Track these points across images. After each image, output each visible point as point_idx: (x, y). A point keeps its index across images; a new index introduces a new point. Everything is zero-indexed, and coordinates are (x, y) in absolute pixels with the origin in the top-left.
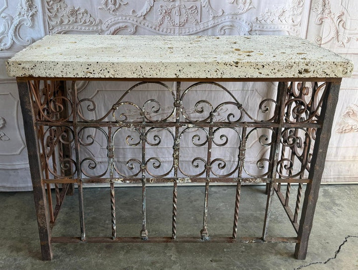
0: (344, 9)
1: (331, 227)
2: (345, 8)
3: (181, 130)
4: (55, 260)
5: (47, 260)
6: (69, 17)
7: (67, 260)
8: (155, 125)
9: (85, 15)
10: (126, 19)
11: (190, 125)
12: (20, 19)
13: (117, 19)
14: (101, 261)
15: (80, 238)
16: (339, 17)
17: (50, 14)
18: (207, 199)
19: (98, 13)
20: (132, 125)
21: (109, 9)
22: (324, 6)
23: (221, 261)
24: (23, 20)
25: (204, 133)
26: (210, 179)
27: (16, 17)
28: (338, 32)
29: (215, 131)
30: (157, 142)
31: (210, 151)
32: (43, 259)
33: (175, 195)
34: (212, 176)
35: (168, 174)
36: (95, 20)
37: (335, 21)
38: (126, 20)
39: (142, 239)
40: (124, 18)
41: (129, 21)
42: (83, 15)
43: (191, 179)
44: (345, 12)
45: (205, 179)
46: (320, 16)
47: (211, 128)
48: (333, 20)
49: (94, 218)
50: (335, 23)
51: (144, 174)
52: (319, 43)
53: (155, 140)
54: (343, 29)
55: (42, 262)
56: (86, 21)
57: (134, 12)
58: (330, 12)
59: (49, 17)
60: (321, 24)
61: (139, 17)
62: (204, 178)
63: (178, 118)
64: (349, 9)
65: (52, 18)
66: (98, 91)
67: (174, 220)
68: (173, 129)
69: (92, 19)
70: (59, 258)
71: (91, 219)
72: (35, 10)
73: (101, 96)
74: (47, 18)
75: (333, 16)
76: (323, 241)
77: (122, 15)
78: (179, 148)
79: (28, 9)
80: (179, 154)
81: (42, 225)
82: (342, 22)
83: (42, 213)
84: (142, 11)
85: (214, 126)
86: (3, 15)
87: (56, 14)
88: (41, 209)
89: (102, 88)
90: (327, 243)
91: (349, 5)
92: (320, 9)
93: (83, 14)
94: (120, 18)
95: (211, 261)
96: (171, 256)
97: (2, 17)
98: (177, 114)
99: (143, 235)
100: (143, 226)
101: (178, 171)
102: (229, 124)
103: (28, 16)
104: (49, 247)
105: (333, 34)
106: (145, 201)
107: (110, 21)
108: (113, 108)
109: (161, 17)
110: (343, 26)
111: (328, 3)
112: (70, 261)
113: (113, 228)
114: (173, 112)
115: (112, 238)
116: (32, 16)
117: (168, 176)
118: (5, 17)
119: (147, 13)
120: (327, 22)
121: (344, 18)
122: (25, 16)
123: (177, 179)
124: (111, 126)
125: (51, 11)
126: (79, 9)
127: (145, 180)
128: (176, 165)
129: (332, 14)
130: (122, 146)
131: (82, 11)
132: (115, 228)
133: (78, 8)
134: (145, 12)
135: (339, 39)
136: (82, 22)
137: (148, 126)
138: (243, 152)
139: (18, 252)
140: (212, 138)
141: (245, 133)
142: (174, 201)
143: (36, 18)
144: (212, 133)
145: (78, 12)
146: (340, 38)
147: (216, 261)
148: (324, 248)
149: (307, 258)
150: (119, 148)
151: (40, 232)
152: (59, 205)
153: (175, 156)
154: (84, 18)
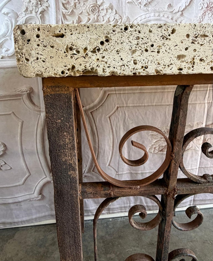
6: (89, 15)
9: (110, 11)
10: (159, 16)
12: (27, 16)
13: (148, 16)
17: (64, 11)
19: (125, 9)
21: (140, 3)
24: (31, 18)
27: (22, 13)
36: (121, 19)
38: (159, 18)
40: (157, 14)
41: (163, 18)
42: (107, 12)
56: (110, 19)
57: (170, 6)
59: (64, 16)
61: (176, 13)
65: (67, 17)
66: (118, 108)
69: (117, 17)
72: (46, 4)
73: (121, 114)
74: (60, 17)
77: (155, 11)
79: (37, 4)
84: (180, 5)
86: (5, 10)
87: (72, 11)
93: (107, 10)
94: (152, 14)
97: (4, 14)
103: (36, 13)
107: (139, 19)
109: (202, 12)
116: (42, 13)
118: (8, 14)
119: (186, 7)
122: (34, 12)
125: (67, 6)
126: (102, 3)
130: (142, 171)
131: (106, 5)
133: (101, 1)
134: (184, 7)
136: (105, 21)
143: (46, 16)
145: (101, 8)
150: (137, 174)
154: (108, 16)
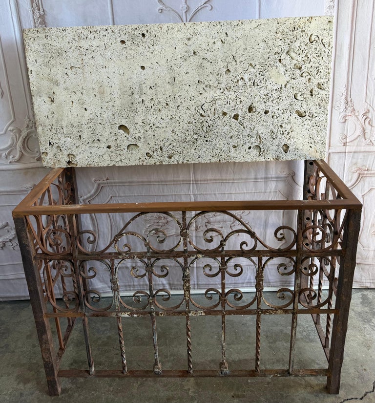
1: (369, 347)
2: (370, 105)
3: (189, 260)
4: (63, 395)
5: (55, 395)
7: (76, 394)
8: (161, 256)
11: (199, 256)
12: (28, 131)
14: (112, 396)
15: (88, 372)
16: (364, 115)
18: (224, 331)
20: (136, 256)
22: (347, 104)
23: (244, 396)
25: (215, 264)
26: (226, 312)
28: (364, 130)
29: (227, 260)
30: (164, 273)
31: (223, 282)
32: (51, 395)
33: (188, 329)
34: (227, 308)
35: (178, 306)
37: (360, 119)
39: (155, 373)
43: (204, 312)
44: (371, 110)
45: (221, 312)
46: (342, 114)
47: (223, 259)
48: (357, 118)
49: (109, 337)
50: (361, 120)
51: (152, 307)
52: (344, 141)
53: (162, 271)
54: (370, 127)
55: (49, 397)
58: (354, 110)
60: (345, 122)
62: (219, 311)
63: (186, 248)
67: (189, 353)
68: (181, 260)
70: (67, 392)
71: (106, 339)
75: (357, 114)
76: (360, 367)
78: (189, 280)
80: (189, 286)
81: (47, 360)
82: (368, 120)
83: (47, 348)
85: (226, 256)
88: (45, 343)
89: (116, 194)
90: (365, 370)
92: (343, 107)
95: (233, 396)
96: (189, 389)
98: (185, 244)
99: (155, 370)
100: (156, 360)
101: (190, 303)
102: (242, 253)
104: (56, 381)
105: (359, 132)
106: (156, 334)
108: (114, 240)
110: (369, 123)
111: (351, 101)
112: (79, 396)
113: (123, 362)
114: (180, 242)
115: (123, 373)
117: (179, 309)
120: (351, 120)
121: (370, 115)
123: (190, 312)
124: (113, 258)
127: (154, 314)
128: (187, 298)
129: (356, 111)
132: (125, 362)
135: (366, 137)
137: (153, 257)
138: (261, 283)
139: (25, 384)
140: (225, 269)
141: (261, 263)
142: (188, 335)
144: (224, 263)
146: (368, 136)
147: (238, 397)
148: (361, 377)
149: (341, 392)
151: (45, 368)
152: (71, 325)
153: (185, 288)
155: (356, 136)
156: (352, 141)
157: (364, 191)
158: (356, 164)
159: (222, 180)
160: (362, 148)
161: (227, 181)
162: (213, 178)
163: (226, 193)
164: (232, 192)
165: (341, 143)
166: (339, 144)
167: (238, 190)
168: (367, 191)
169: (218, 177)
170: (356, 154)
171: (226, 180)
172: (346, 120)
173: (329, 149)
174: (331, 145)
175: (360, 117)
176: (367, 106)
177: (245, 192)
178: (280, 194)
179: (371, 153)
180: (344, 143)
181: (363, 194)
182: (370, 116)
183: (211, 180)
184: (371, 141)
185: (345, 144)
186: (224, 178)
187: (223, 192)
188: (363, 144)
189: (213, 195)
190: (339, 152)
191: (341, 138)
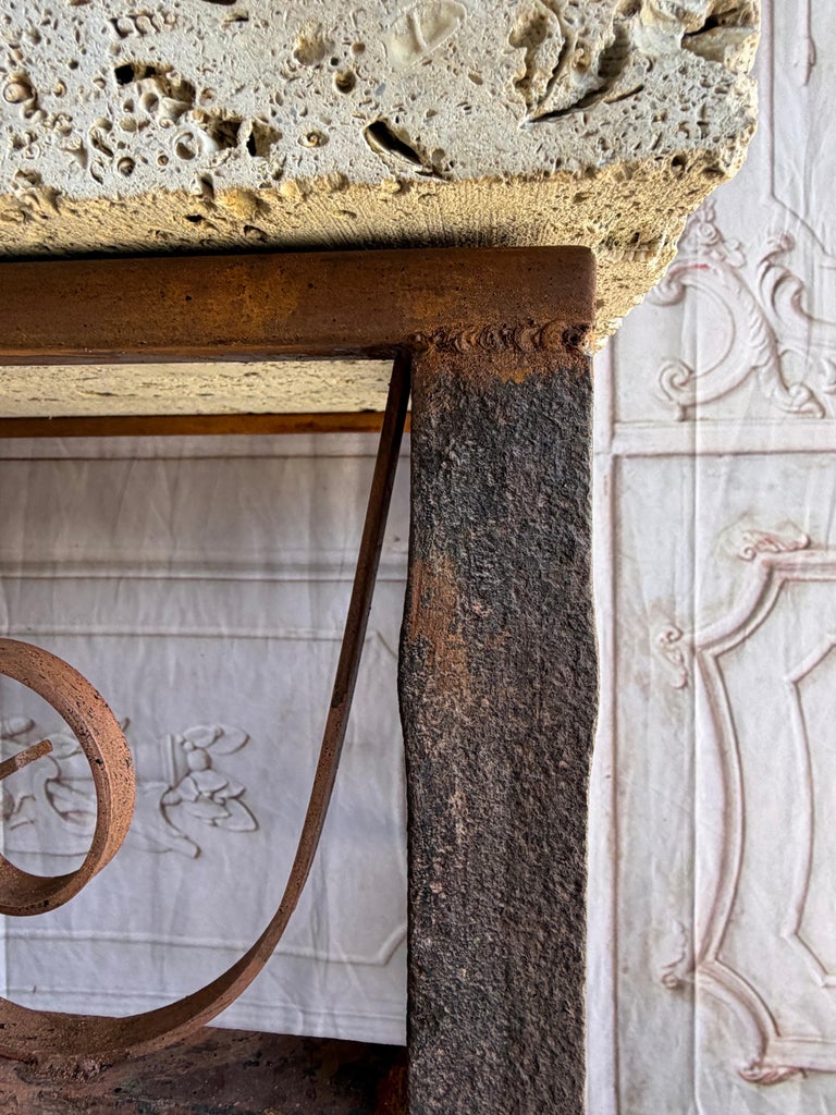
0: (788, 217)
2: (795, 215)
16: (770, 261)
28: (774, 340)
37: (754, 284)
44: (800, 235)
48: (738, 278)
50: (756, 292)
52: (683, 397)
54: (802, 323)
58: (719, 239)
60: (679, 300)
64: (817, 220)
75: (735, 259)
82: (790, 288)
91: (813, 198)
105: (750, 349)
110: (796, 304)
120: (709, 288)
121: (795, 264)
129: (732, 244)
135: (787, 375)
146: (794, 369)
155: (739, 372)
156: (719, 398)
157: (801, 658)
158: (747, 514)
159: (121, 564)
160: (773, 430)
161: (144, 574)
162: (78, 554)
163: (139, 630)
164: (163, 629)
165: (670, 409)
166: (660, 414)
167: (190, 616)
168: (816, 655)
169: (102, 551)
170: (744, 462)
171: (138, 565)
172: (684, 287)
173: (613, 435)
174: (622, 415)
175: (752, 274)
176: (782, 217)
177: (225, 630)
178: (384, 653)
179: (818, 459)
180: (684, 408)
181: (795, 674)
182: (798, 271)
183: (69, 564)
184: (812, 396)
185: (687, 413)
186: (129, 554)
187: (126, 629)
188: (776, 413)
189: (81, 641)
190: (660, 450)
191: (667, 386)
